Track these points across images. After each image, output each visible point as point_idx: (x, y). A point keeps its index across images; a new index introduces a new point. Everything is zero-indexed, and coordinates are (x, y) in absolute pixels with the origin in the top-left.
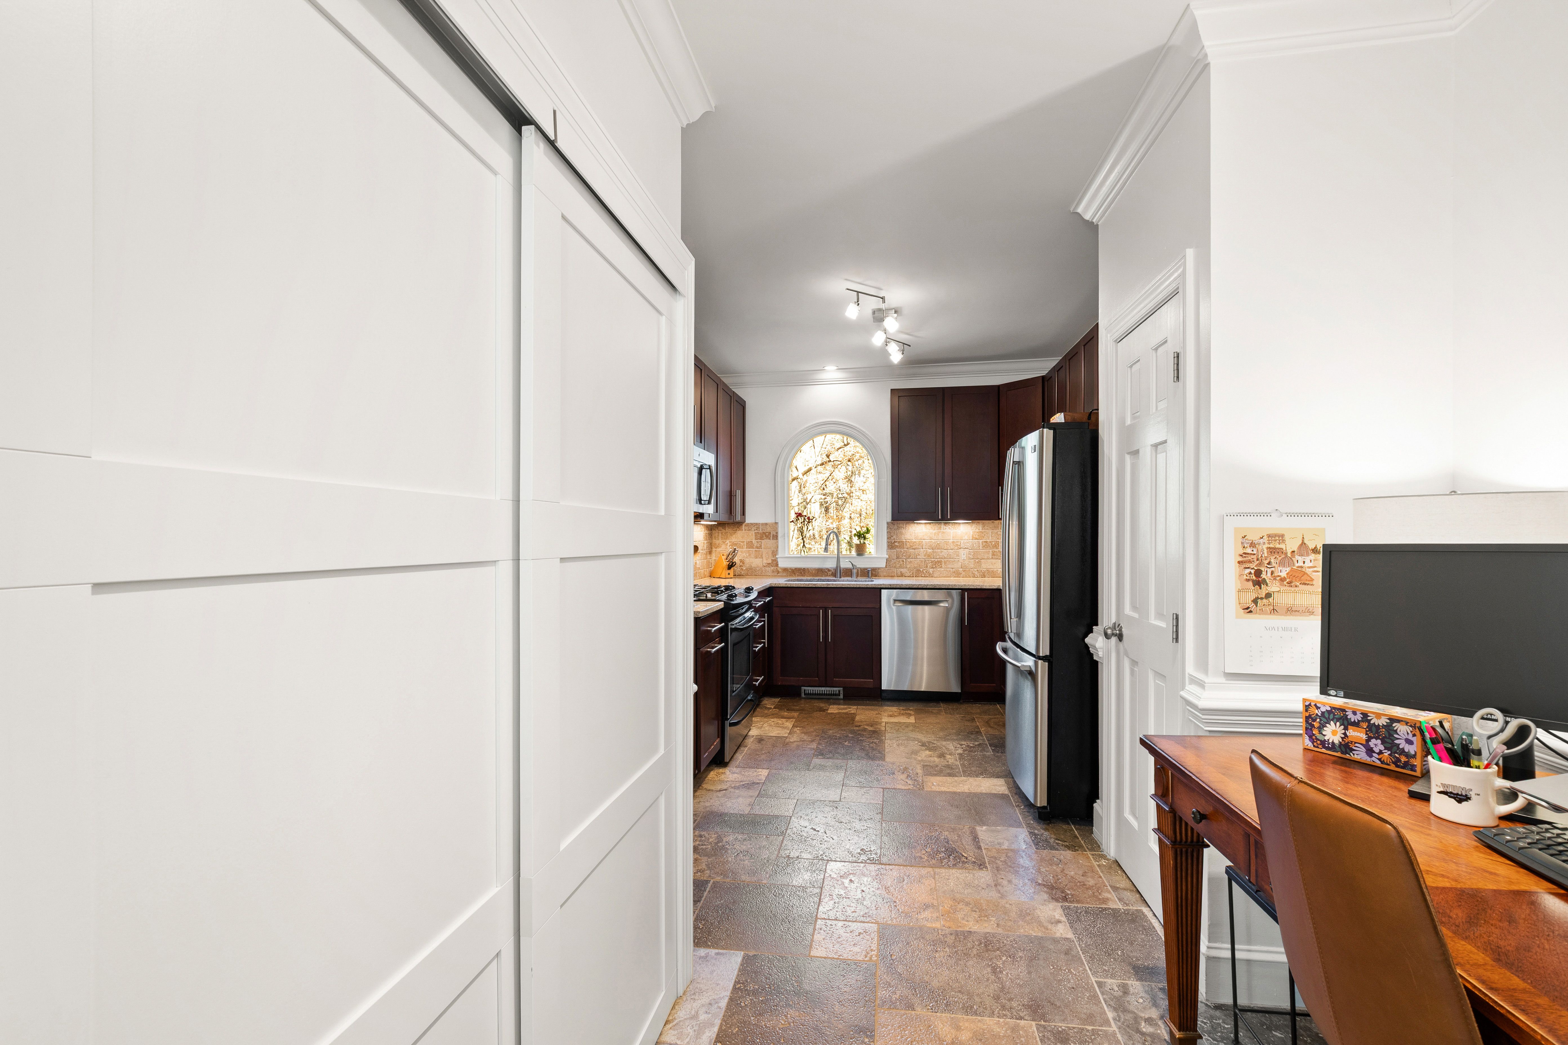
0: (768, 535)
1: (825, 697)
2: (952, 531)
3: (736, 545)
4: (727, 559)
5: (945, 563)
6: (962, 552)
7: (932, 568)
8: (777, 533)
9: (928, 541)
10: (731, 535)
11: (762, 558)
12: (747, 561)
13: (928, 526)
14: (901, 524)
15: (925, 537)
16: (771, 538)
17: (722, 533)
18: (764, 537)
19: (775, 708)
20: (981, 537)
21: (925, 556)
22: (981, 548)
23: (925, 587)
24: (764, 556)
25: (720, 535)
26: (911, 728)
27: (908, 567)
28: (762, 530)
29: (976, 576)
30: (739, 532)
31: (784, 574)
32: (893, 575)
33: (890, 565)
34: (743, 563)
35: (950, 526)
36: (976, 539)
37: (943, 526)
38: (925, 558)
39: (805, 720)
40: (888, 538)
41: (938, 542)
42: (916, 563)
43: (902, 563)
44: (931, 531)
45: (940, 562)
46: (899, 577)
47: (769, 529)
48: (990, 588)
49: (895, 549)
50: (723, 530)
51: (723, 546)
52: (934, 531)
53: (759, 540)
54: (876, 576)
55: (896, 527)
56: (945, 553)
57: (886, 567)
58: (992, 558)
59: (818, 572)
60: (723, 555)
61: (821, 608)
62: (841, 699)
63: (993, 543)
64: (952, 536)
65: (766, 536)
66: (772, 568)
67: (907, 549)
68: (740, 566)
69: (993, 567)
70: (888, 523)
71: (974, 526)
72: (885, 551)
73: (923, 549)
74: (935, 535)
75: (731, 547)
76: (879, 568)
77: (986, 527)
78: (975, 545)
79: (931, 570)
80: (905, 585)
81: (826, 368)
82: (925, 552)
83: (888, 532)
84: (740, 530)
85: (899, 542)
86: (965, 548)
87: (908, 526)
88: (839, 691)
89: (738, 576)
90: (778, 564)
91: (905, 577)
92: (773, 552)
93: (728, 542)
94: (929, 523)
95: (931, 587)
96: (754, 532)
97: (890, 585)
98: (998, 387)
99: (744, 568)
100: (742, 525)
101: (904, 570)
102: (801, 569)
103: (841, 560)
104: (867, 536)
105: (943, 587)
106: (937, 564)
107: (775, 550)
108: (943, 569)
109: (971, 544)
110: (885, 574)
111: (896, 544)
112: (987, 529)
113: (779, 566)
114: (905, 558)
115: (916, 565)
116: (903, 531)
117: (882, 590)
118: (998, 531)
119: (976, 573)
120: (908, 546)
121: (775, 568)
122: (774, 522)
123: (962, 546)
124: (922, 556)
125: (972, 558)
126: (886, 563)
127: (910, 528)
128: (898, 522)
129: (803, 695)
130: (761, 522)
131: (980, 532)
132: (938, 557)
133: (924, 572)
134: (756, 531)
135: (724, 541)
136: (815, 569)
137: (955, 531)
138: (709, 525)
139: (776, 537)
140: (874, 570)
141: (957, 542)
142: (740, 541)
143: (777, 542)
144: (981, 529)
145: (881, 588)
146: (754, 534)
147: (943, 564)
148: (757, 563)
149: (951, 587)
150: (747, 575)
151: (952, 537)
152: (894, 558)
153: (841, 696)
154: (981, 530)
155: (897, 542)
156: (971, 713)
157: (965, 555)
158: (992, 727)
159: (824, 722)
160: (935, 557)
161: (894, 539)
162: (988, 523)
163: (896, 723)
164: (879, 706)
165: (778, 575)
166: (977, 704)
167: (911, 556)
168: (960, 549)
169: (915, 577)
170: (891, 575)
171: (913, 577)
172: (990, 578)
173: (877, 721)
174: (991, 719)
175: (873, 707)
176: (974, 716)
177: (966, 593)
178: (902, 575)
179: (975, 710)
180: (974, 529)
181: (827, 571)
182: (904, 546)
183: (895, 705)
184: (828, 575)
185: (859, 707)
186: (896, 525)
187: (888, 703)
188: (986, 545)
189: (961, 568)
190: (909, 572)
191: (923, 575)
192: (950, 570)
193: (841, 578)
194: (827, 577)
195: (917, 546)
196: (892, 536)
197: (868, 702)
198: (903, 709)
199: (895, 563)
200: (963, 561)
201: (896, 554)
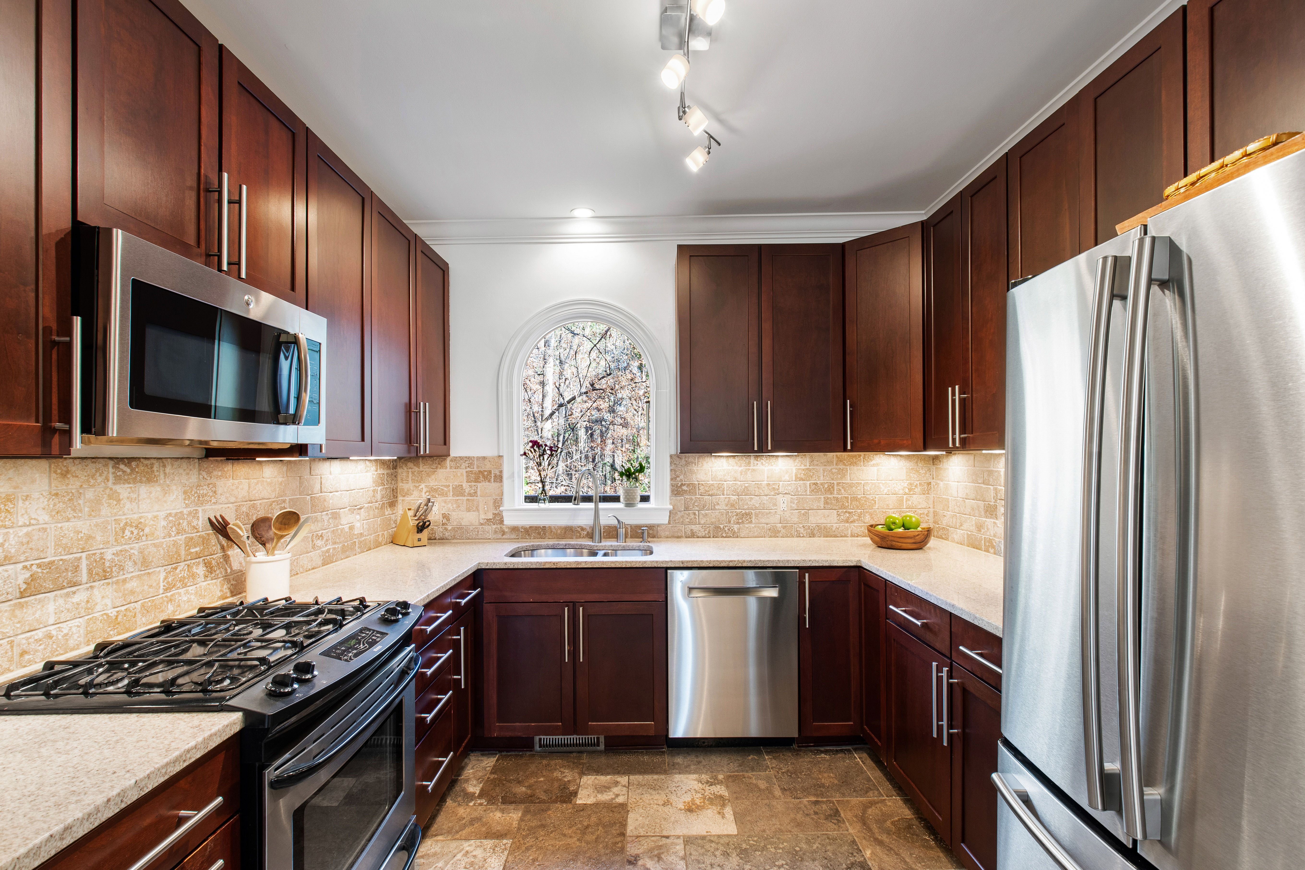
0: (488, 475)
1: (574, 749)
2: (766, 468)
3: (436, 490)
4: (415, 516)
5: (757, 515)
6: (780, 498)
7: (738, 523)
8: (501, 472)
9: (731, 483)
10: (428, 475)
11: (478, 511)
12: (454, 516)
13: (731, 460)
14: (691, 457)
15: (728, 478)
16: (492, 480)
17: (413, 473)
18: (481, 478)
19: (481, 796)
20: (808, 477)
21: (727, 505)
22: (808, 493)
23: (740, 565)
24: (480, 508)
25: (410, 475)
27: (702, 522)
28: (478, 467)
29: (802, 535)
30: (441, 470)
31: (513, 536)
32: (679, 535)
33: (675, 520)
34: (448, 520)
35: (764, 460)
36: (802, 479)
37: (752, 460)
38: (727, 508)
39: (530, 841)
40: (672, 479)
41: (746, 485)
42: (713, 516)
43: (693, 516)
44: (736, 468)
45: (749, 514)
46: (689, 537)
47: (488, 466)
48: (844, 565)
49: (682, 495)
50: (415, 467)
51: (416, 493)
52: (740, 469)
53: (473, 484)
54: (654, 537)
55: (683, 462)
56: (755, 501)
57: (669, 523)
58: (825, 509)
59: (565, 532)
60: (409, 509)
61: (567, 603)
62: (601, 752)
63: (826, 486)
64: (766, 475)
65: (484, 476)
66: (494, 527)
67: (701, 495)
68: (443, 524)
69: (825, 521)
70: (671, 456)
71: (798, 460)
72: (668, 498)
73: (723, 495)
74: (741, 474)
75: (427, 494)
76: (658, 525)
77: (815, 462)
78: (799, 489)
79: (736, 527)
80: (707, 561)
81: (576, 213)
82: (727, 500)
83: (671, 470)
84: (442, 467)
85: (688, 485)
86: (786, 493)
87: (701, 460)
88: (598, 738)
89: (439, 539)
90: (503, 521)
92: (495, 501)
93: (423, 486)
94: (732, 456)
95: (749, 565)
96: (464, 471)
97: (683, 562)
98: (843, 245)
99: (450, 528)
100: (445, 459)
101: (695, 528)
102: (539, 527)
103: (601, 513)
104: (641, 476)
105: (769, 565)
106: (745, 517)
107: (499, 498)
108: (753, 525)
109: (793, 487)
110: (667, 533)
111: (685, 488)
112: (817, 465)
113: (505, 523)
114: (697, 508)
115: (713, 520)
116: (695, 468)
117: (668, 574)
118: (832, 467)
119: (802, 530)
120: (702, 490)
121: (499, 526)
122: (496, 454)
123: (780, 490)
124: (722, 507)
125: (796, 508)
126: (670, 516)
127: (705, 463)
128: (687, 455)
129: (537, 747)
130: (476, 455)
131: (807, 469)
132: (746, 507)
133: (726, 529)
134: (468, 469)
135: (417, 485)
136: (560, 528)
137: (770, 467)
138: (389, 460)
139: (499, 478)
140: (651, 527)
141: (774, 484)
142: (442, 486)
143: (502, 486)
144: (808, 465)
145: (667, 569)
146: (465, 474)
147: (754, 518)
148: (469, 518)
149: (781, 565)
150: (454, 538)
151: (766, 477)
152: (681, 509)
153: (602, 747)
154: (808, 467)
155: (685, 484)
156: (823, 786)
157: (786, 504)
158: (880, 843)
159: (567, 847)
160: (742, 508)
161: (681, 480)
162: (819, 456)
163: (703, 838)
164: (665, 772)
165: (504, 537)
166: (822, 752)
167: (706, 506)
168: (778, 494)
169: (713, 537)
170: (676, 535)
171: (709, 537)
172: (822, 539)
173: (665, 833)
174: (866, 807)
175: (655, 777)
176: (832, 797)
177: (807, 575)
178: (693, 535)
179: (826, 775)
180: (799, 465)
181: (579, 529)
182: (696, 490)
183: (692, 767)
184: (582, 536)
185: (632, 777)
186: (683, 460)
187: (679, 760)
188: (816, 488)
189: (780, 523)
190: (703, 530)
191: (724, 535)
192: (763, 527)
193: (601, 542)
194: (580, 540)
195: (715, 491)
196: (679, 477)
197: (646, 758)
198: (707, 782)
199: (682, 517)
200: (782, 513)
201: (685, 504)
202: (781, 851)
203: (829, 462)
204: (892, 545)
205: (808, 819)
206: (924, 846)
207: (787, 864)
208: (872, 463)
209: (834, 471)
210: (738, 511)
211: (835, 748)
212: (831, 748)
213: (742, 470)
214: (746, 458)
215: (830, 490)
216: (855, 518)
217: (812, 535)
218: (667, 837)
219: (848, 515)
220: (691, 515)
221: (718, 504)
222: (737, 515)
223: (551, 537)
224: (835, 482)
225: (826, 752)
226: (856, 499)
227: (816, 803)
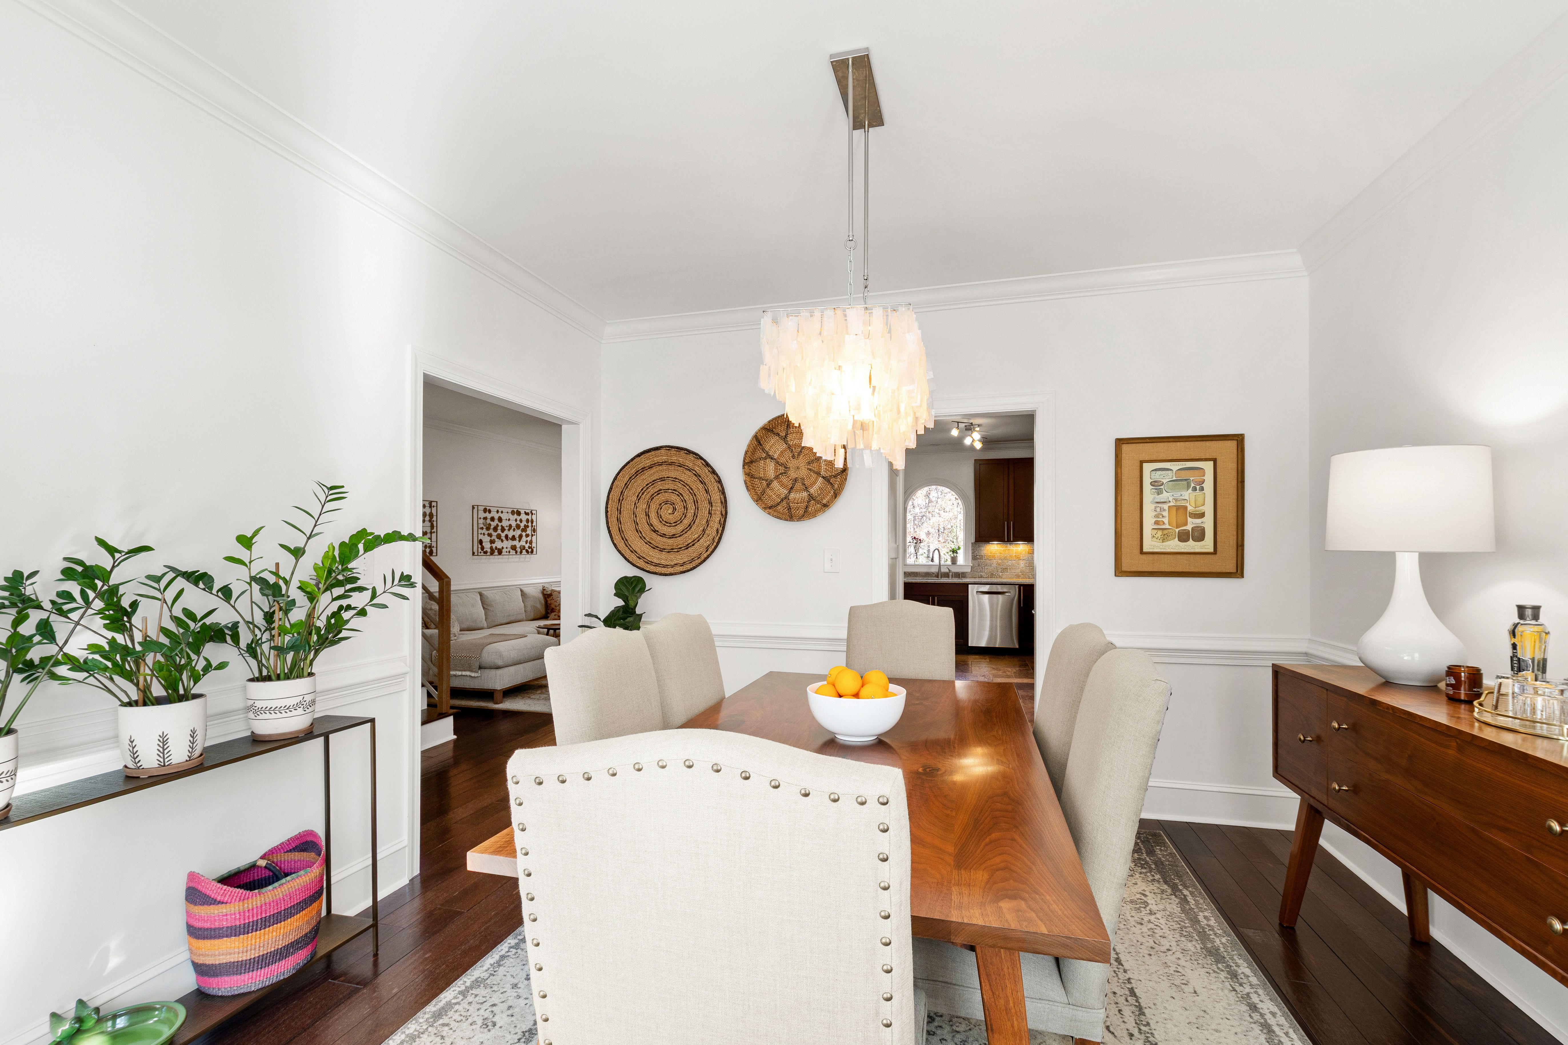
2: (1014, 549)
5: (1010, 569)
6: (1021, 562)
7: (1002, 571)
9: (998, 555)
13: (999, 546)
14: (981, 544)
15: (997, 552)
21: (996, 564)
23: (998, 584)
27: (986, 571)
32: (976, 577)
33: (973, 569)
35: (1013, 546)
37: (1008, 545)
38: (996, 566)
40: (972, 553)
41: (1005, 556)
42: (991, 567)
43: (982, 568)
44: (1001, 548)
45: (1007, 568)
46: (980, 577)
49: (977, 560)
54: (964, 577)
55: (977, 546)
56: (1010, 563)
57: (971, 571)
59: (926, 575)
61: (930, 595)
67: (985, 560)
70: (972, 544)
72: (970, 561)
73: (995, 560)
74: (1001, 551)
76: (966, 571)
79: (1001, 574)
80: (983, 582)
82: (997, 562)
83: (972, 549)
85: (980, 555)
86: (1023, 560)
87: (985, 545)
91: (984, 577)
94: (999, 543)
95: (1002, 584)
97: (973, 582)
101: (983, 573)
102: (915, 572)
103: (942, 567)
104: (958, 551)
105: (1008, 584)
106: (1005, 570)
108: (1008, 573)
110: (970, 575)
111: (978, 557)
114: (983, 565)
115: (991, 569)
116: (983, 548)
120: (986, 557)
123: (1021, 558)
124: (994, 565)
125: (1028, 566)
126: (971, 568)
127: (987, 546)
128: (979, 543)
132: (1005, 565)
133: (996, 575)
136: (924, 573)
137: (1016, 548)
140: (963, 573)
141: (1018, 556)
145: (967, 584)
149: (1013, 584)
151: (1014, 553)
152: (976, 565)
155: (978, 554)
157: (1023, 564)
160: (1003, 565)
161: (976, 553)
167: (987, 564)
168: (1020, 560)
181: (932, 574)
182: (983, 557)
184: (933, 576)
189: (1021, 572)
190: (986, 575)
191: (995, 577)
192: (1013, 574)
195: (991, 558)
196: (975, 551)
199: (977, 569)
200: (1021, 568)
210: (1002, 567)
213: (1003, 549)
214: (1005, 544)
223: (920, 577)
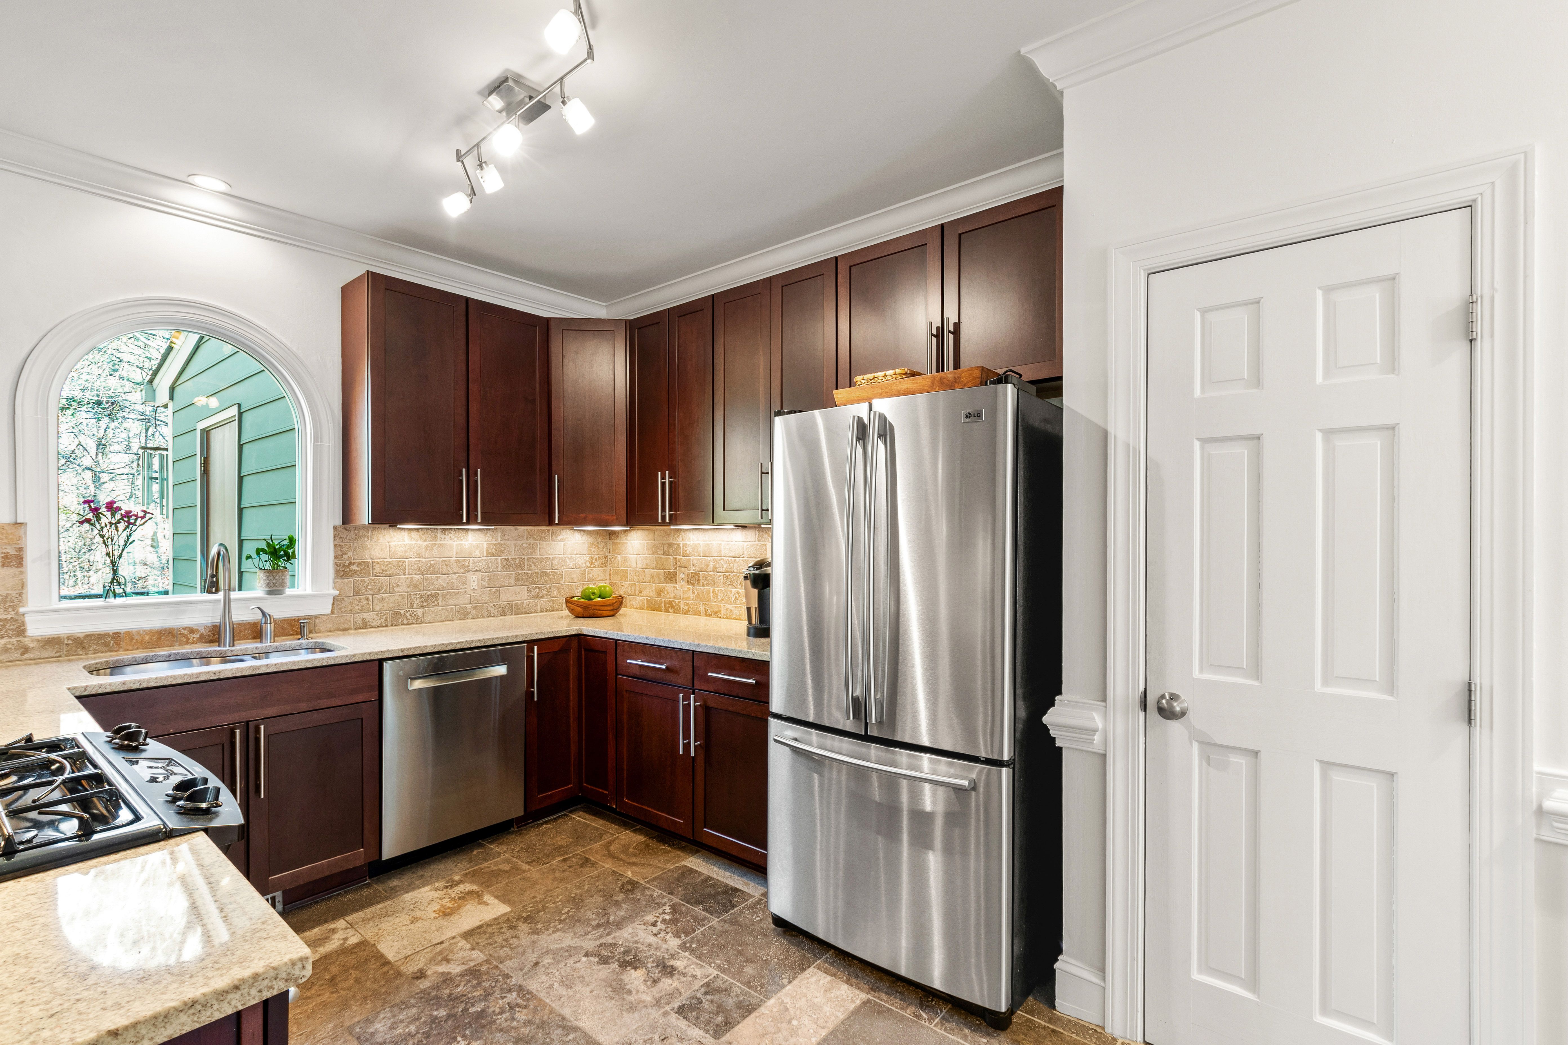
2: (455, 543)
5: (444, 596)
6: (470, 576)
7: (422, 607)
8: (20, 549)
9: (414, 560)
13: (414, 534)
15: (410, 554)
20: (499, 552)
21: (409, 587)
22: (500, 570)
26: (524, 927)
32: (347, 626)
33: (341, 609)
35: (452, 534)
36: (493, 555)
37: (439, 534)
38: (409, 590)
40: (336, 557)
41: (432, 562)
42: (392, 600)
43: (365, 602)
44: (420, 542)
45: (435, 596)
46: (360, 629)
48: (567, 634)
49: (351, 576)
52: (425, 544)
55: (351, 535)
56: (443, 581)
57: (332, 612)
58: (516, 585)
59: (159, 639)
61: (235, 724)
63: (517, 562)
64: (454, 550)
67: (376, 576)
69: (516, 598)
70: (335, 528)
71: (489, 534)
72: (331, 581)
73: (404, 574)
74: (426, 550)
76: (316, 617)
77: (507, 537)
78: (490, 565)
79: (419, 612)
82: (409, 580)
83: (335, 546)
85: (359, 564)
86: (476, 571)
87: (376, 533)
88: (274, 898)
90: (24, 630)
91: (372, 627)
92: (5, 600)
95: (478, 644)
97: (402, 651)
98: (548, 320)
101: (368, 616)
102: (107, 635)
105: (498, 643)
107: (14, 593)
108: (440, 608)
109: (484, 563)
110: (329, 626)
111: (354, 567)
112: (508, 540)
113: (29, 633)
114: (371, 592)
115: (391, 605)
116: (368, 543)
117: (384, 663)
119: (493, 609)
120: (377, 569)
121: (14, 640)
122: (8, 520)
123: (470, 567)
124: (403, 588)
125: (487, 586)
126: (333, 604)
127: (381, 537)
131: (498, 543)
132: (432, 587)
133: (408, 615)
136: (151, 633)
137: (460, 542)
139: (15, 560)
140: (309, 619)
141: (464, 561)
143: (21, 573)
144: (499, 539)
145: (380, 662)
147: (440, 599)
149: (510, 641)
151: (455, 553)
152: (349, 594)
154: (500, 542)
155: (354, 563)
156: (561, 847)
157: (476, 582)
158: (634, 864)
159: (325, 1005)
160: (427, 589)
161: (350, 558)
162: (510, 530)
163: (480, 927)
164: (387, 898)
165: (26, 656)
166: (542, 824)
167: (382, 588)
168: (468, 572)
169: (392, 626)
170: (342, 627)
171: (387, 626)
172: (513, 616)
173: (435, 941)
174: (607, 847)
175: (379, 906)
176: (576, 851)
177: (536, 648)
178: (365, 625)
179: (558, 838)
180: (490, 539)
181: (186, 632)
182: (369, 570)
183: (417, 882)
184: (191, 641)
185: (347, 918)
186: (352, 532)
187: (395, 883)
188: (507, 564)
189: (470, 603)
190: (379, 618)
191: (405, 622)
192: (451, 609)
193: (233, 646)
194: (188, 646)
195: (394, 571)
196: (346, 554)
197: (350, 897)
198: (446, 887)
199: (351, 603)
200: (472, 592)
201: (354, 587)
202: (560, 903)
203: (520, 537)
204: (594, 614)
205: (567, 874)
206: (664, 853)
207: (572, 909)
208: (559, 538)
209: (525, 545)
210: (422, 592)
211: (552, 818)
212: (548, 818)
213: (427, 545)
214: (432, 532)
215: (521, 566)
216: (544, 593)
217: (504, 614)
218: (441, 943)
219: (537, 590)
220: (362, 601)
221: (398, 586)
222: (421, 597)
223: (131, 648)
224: (526, 557)
225: (546, 823)
226: (545, 574)
227: (565, 860)
